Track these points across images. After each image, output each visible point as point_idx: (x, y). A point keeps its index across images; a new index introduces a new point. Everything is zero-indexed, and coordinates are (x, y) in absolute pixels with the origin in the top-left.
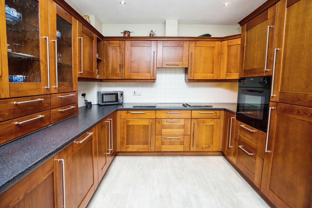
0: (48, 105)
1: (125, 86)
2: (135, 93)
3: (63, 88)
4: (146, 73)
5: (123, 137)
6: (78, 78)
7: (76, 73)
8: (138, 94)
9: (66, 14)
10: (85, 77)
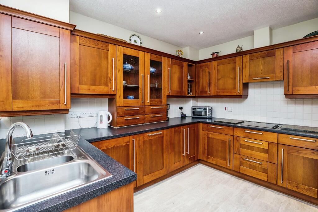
0: (142, 112)
1: (212, 102)
2: (226, 109)
3: (154, 102)
4: (232, 89)
5: (204, 147)
6: (167, 96)
7: (165, 92)
8: (229, 110)
9: (157, 57)
10: (174, 95)
